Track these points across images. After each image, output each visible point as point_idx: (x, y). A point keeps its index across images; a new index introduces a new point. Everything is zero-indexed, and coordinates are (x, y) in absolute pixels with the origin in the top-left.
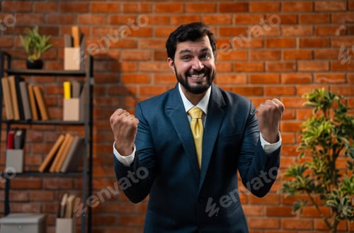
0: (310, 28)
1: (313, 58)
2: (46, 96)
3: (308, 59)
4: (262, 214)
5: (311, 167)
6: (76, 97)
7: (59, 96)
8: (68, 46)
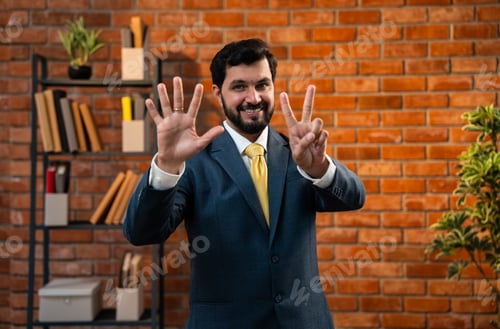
0: (470, 10)
1: (474, 54)
2: (94, 112)
3: (467, 55)
4: (401, 274)
5: (472, 216)
6: (139, 119)
7: (113, 112)
8: (126, 47)
